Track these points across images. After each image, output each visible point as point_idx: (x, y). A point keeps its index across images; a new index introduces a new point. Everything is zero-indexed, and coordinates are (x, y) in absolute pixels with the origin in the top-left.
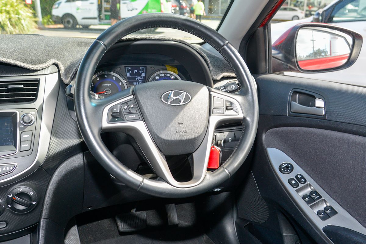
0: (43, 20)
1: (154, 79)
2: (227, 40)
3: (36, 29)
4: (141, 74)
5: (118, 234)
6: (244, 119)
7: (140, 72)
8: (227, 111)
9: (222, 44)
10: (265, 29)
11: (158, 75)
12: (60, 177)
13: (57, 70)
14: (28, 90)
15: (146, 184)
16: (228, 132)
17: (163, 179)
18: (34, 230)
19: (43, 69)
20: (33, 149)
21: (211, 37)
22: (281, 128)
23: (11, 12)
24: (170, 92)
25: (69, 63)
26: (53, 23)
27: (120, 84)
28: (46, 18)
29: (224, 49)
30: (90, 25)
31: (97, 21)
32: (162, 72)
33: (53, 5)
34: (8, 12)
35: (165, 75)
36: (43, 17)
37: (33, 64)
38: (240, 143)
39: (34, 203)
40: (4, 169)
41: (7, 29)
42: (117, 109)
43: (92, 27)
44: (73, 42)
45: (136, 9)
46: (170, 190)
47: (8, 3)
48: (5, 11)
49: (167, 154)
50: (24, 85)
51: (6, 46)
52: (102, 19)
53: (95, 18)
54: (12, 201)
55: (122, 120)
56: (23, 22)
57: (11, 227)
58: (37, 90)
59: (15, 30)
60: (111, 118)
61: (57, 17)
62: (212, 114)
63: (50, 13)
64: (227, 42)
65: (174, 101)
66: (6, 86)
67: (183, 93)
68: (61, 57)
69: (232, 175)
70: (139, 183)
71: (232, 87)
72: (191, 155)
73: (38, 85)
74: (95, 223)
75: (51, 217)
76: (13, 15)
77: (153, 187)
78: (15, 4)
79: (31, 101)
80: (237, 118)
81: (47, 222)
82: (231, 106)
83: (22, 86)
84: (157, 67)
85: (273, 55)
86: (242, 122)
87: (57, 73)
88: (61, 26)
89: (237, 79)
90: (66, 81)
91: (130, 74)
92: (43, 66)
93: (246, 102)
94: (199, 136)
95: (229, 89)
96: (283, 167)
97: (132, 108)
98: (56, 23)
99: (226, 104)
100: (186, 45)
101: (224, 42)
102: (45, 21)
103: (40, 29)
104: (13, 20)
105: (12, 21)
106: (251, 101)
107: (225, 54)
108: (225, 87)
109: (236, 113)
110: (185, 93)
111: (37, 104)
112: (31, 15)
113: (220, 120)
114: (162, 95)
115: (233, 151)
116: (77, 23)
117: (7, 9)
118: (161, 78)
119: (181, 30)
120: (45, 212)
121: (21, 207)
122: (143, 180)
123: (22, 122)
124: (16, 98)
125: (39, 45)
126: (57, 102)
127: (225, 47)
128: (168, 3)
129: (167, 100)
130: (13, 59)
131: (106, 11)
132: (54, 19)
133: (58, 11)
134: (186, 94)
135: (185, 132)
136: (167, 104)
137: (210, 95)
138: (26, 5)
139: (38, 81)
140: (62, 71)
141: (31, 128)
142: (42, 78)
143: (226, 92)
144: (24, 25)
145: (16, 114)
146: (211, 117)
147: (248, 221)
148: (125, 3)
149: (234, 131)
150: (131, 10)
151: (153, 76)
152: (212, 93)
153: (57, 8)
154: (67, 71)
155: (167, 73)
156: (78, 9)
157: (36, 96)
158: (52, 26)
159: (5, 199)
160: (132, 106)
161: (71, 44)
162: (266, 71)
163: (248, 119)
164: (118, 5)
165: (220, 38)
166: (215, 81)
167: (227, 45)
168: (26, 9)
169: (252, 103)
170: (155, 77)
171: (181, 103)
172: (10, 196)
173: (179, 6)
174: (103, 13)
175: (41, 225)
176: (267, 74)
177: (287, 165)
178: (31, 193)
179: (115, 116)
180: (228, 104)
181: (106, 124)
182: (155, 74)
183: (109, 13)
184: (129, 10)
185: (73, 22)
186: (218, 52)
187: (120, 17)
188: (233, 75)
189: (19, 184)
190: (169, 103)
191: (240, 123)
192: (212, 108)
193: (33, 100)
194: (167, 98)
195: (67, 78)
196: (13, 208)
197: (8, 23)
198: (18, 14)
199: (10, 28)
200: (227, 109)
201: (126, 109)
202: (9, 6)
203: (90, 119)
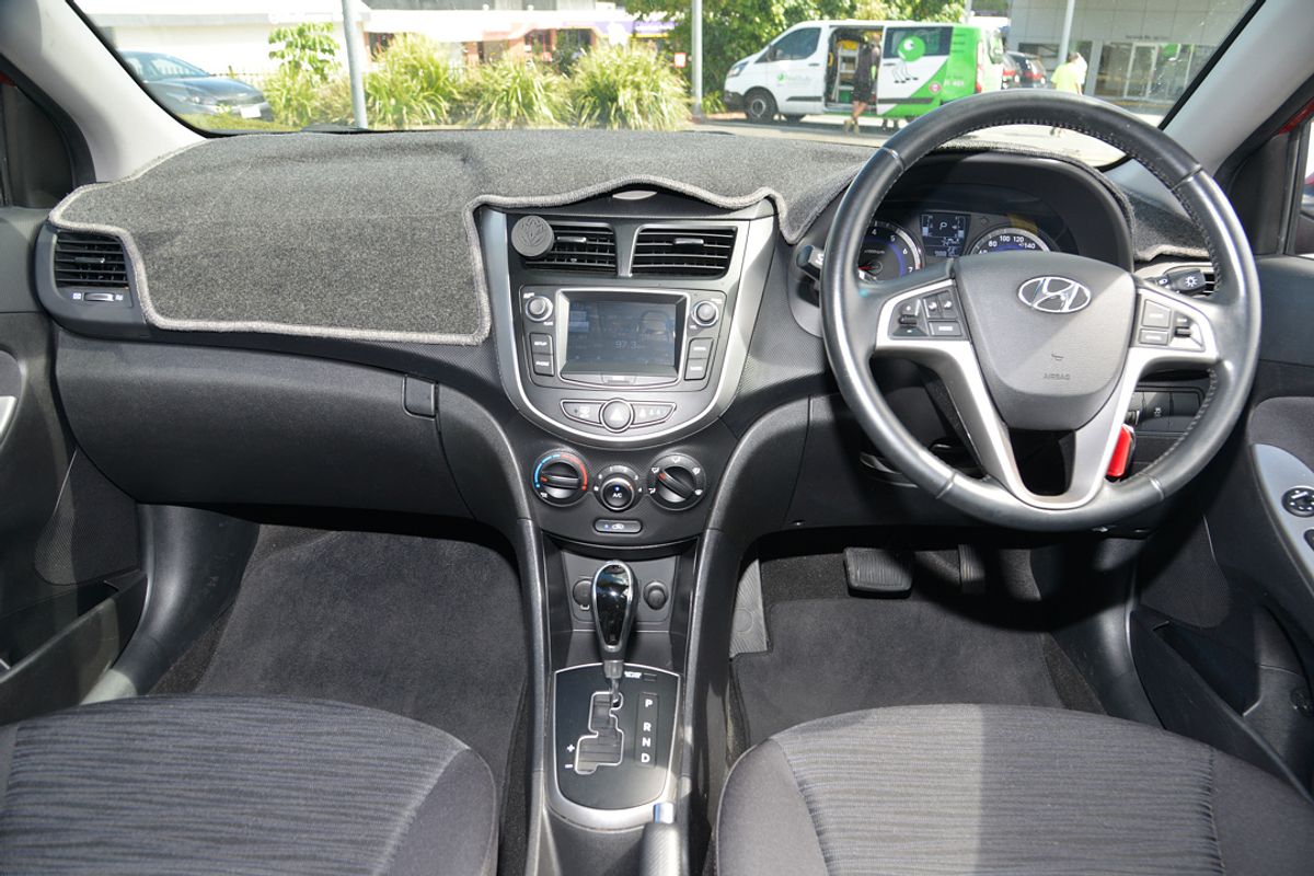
0: (704, 102)
1: (985, 247)
2: (1197, 163)
3: (687, 122)
4: (956, 231)
5: (847, 592)
6: (1219, 362)
7: (955, 227)
8: (1175, 339)
9: (1183, 171)
10: (1291, 139)
11: (996, 238)
12: (755, 444)
13: (772, 212)
14: (711, 251)
15: (960, 488)
16: (1154, 394)
17: (997, 481)
18: (686, 549)
19: (745, 207)
20: (709, 379)
21: (1154, 153)
22: (1305, 398)
23: (643, 86)
24: (1041, 279)
25: (797, 195)
26: (723, 109)
27: (905, 252)
28: (711, 98)
29: (1188, 187)
30: (803, 116)
31: (820, 105)
32: (1005, 231)
33: (728, 69)
34: (637, 87)
35: (1012, 239)
36: (704, 96)
37: (727, 196)
38: (1199, 421)
39: (698, 492)
40: (652, 413)
41: (631, 122)
42: (913, 309)
43: (807, 119)
44: (805, 152)
45: (916, 79)
46: (1013, 509)
47: (639, 66)
48: (633, 82)
49: (1013, 424)
50: (707, 240)
51: (674, 156)
52: (834, 101)
53: (817, 99)
54: (659, 483)
55: (920, 334)
56: (663, 106)
57: (648, 533)
58: (729, 253)
59: (646, 123)
60: (897, 325)
61: (736, 94)
62: (1136, 342)
63: (721, 87)
64: (1198, 167)
65: (1046, 303)
66: (671, 239)
67: (1069, 284)
68: (781, 183)
69: (1167, 495)
70: (943, 483)
71: (1191, 282)
72: (1070, 435)
73: (732, 242)
74: (794, 560)
75: (726, 528)
76: (645, 93)
77: (974, 495)
78: (653, 69)
79: (714, 274)
80: (1200, 359)
81: (718, 536)
82: (1187, 328)
83: (702, 242)
84: (994, 219)
85: (1304, 208)
86: (1209, 370)
87: (772, 218)
88: (742, 116)
89: (1210, 264)
90: (790, 237)
91: (930, 230)
92: (746, 200)
93: (1229, 321)
94: (1098, 391)
95: (1180, 284)
96: (1294, 497)
97: (947, 309)
98: (731, 108)
99: (1175, 321)
100: (1082, 169)
101: (1188, 168)
102: (708, 103)
103: (697, 121)
104: (645, 102)
105: (642, 105)
106: (1242, 320)
107: (1189, 198)
108: (1170, 279)
109: (1198, 347)
110: (1078, 285)
111: (726, 283)
112: (681, 91)
113: (1155, 360)
114: (1019, 288)
115: (1174, 441)
116: (776, 110)
117: (637, 80)
118: (1002, 246)
119: (1083, 132)
120: (716, 515)
121: (675, 498)
122: (953, 477)
123: (695, 318)
124: (685, 266)
125: (738, 154)
126: (766, 281)
127: (1191, 179)
128: (996, 65)
129: (1031, 298)
130: (691, 184)
131: (843, 83)
132: (727, 100)
133: (737, 83)
134: (1080, 289)
135: (1068, 377)
136: (1030, 307)
137: (1138, 297)
138: (673, 70)
139: (733, 232)
140: (783, 215)
141: (712, 332)
142: (742, 227)
143: (1174, 290)
144: (665, 113)
145: (685, 300)
146: (1132, 350)
147: (1166, 617)
148: (890, 65)
149: (1171, 392)
150: (903, 82)
151: (983, 240)
152: (1141, 291)
153: (737, 75)
154: (796, 214)
155: (1017, 235)
156: (781, 78)
157: (726, 263)
158: (720, 116)
159: (644, 475)
160: (948, 304)
161: (800, 156)
162: (1277, 249)
163: (1229, 366)
164: (874, 69)
165: (1182, 156)
166: (1141, 263)
167: (1196, 175)
168: (674, 78)
169: (1243, 324)
170: (987, 243)
171: (1066, 309)
172: (656, 471)
173: (1021, 72)
174: (838, 87)
175: (706, 541)
176: (1278, 256)
177: (1305, 493)
178: (696, 471)
179: (906, 324)
180: (1181, 321)
181: (885, 340)
182: (990, 236)
183: (851, 88)
184: (897, 82)
185: (768, 108)
186: (1169, 191)
187: (875, 96)
188: (1204, 253)
189: (675, 449)
190: (1035, 306)
191: (1205, 371)
192: (1139, 327)
193: (721, 273)
194: (1032, 292)
195: (793, 230)
196: (658, 497)
197: (635, 110)
198: (656, 88)
199: (636, 120)
200: (1177, 334)
201: (934, 310)
202: (640, 73)
203: (852, 326)
